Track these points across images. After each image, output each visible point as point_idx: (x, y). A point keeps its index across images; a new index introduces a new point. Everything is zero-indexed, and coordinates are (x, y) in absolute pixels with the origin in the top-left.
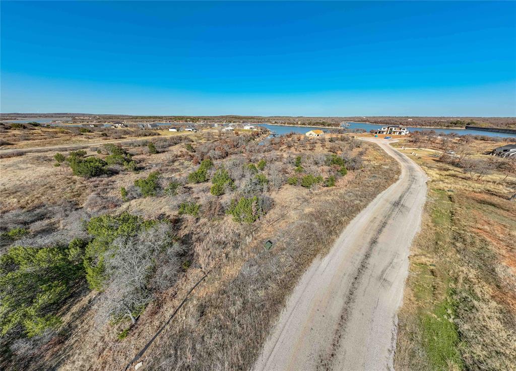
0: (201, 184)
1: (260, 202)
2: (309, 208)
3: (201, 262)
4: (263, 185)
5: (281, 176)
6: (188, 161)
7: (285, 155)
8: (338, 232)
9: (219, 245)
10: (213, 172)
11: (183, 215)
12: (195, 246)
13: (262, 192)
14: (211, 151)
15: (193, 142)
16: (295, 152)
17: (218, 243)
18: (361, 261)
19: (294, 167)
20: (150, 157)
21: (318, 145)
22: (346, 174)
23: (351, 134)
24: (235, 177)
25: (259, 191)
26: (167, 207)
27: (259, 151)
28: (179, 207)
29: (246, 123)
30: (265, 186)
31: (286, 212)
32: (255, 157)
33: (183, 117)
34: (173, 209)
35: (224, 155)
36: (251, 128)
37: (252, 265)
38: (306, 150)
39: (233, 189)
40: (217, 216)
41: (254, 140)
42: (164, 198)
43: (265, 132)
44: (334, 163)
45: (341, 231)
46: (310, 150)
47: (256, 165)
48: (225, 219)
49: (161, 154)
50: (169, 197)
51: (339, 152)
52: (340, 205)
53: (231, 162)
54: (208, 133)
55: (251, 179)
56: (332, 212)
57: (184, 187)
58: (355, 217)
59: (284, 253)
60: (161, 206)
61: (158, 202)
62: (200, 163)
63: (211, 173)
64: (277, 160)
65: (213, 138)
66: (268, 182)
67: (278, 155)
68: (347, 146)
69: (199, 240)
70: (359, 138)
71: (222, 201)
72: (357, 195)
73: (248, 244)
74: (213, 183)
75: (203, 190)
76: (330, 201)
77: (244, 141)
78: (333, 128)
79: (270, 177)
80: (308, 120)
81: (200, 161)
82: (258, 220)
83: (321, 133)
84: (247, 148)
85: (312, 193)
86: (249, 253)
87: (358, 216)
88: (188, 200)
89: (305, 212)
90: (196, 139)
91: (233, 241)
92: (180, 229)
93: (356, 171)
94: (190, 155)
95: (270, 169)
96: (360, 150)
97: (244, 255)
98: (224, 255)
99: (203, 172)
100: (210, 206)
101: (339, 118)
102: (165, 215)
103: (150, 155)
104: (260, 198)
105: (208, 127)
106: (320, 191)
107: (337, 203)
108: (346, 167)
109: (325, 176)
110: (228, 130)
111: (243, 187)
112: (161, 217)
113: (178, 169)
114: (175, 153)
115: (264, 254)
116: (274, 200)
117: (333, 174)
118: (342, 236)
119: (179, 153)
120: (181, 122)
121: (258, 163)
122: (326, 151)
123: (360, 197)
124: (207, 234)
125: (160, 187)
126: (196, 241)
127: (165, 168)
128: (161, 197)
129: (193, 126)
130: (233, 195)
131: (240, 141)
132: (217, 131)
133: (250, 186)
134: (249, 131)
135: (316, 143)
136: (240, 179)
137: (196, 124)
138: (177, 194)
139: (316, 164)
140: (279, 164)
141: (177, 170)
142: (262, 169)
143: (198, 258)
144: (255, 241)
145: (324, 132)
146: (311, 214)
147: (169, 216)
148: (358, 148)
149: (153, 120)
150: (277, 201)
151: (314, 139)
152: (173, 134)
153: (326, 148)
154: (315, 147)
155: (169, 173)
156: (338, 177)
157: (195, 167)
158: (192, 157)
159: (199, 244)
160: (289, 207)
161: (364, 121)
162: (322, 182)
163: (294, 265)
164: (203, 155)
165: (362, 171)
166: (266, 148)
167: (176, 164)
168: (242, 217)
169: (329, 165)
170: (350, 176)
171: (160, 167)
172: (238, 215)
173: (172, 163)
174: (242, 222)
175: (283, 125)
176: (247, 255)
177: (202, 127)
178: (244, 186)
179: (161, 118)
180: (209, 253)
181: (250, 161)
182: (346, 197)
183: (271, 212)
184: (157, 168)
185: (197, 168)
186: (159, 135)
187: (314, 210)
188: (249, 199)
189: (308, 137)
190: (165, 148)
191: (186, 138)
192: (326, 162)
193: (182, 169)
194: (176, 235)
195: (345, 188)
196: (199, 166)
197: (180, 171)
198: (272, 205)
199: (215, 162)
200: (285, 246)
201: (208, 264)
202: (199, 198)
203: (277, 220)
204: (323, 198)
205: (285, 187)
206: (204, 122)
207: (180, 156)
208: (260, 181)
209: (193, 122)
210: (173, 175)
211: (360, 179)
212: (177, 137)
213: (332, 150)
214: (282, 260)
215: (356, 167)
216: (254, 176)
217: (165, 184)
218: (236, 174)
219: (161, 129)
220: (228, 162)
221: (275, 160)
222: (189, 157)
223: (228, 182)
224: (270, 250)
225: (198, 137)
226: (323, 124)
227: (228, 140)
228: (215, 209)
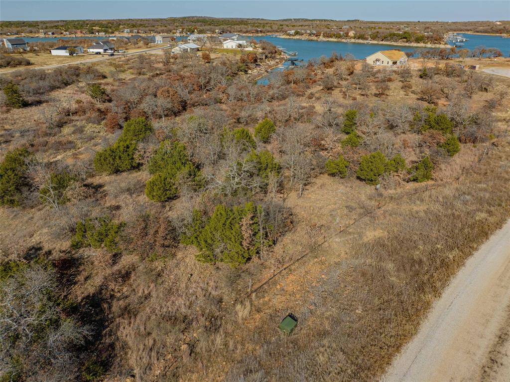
0: (124, 174)
1: (261, 217)
2: (375, 230)
3: (132, 362)
4: (267, 176)
5: (310, 156)
6: (94, 123)
7: (319, 108)
8: (438, 284)
9: (174, 324)
10: (151, 147)
11: (81, 250)
12: (118, 326)
13: (266, 193)
14: (148, 98)
15: (105, 77)
16: (341, 100)
17: (171, 319)
18: (489, 350)
19: (339, 136)
20: (9, 115)
21: (395, 86)
22: (456, 151)
23: (469, 61)
24: (203, 160)
25: (258, 190)
26: (45, 230)
27: (258, 99)
28: (73, 230)
29: (228, 34)
30: (273, 180)
31: (320, 239)
32: (249, 113)
33: (84, 21)
34: (58, 236)
35: (177, 107)
36: (240, 46)
37: (251, 371)
38: (367, 95)
39: (199, 186)
40: (161, 250)
41: (246, 72)
42: (40, 210)
43: (272, 54)
44: (431, 127)
45: (445, 283)
46: (376, 95)
47: (252, 131)
48: (180, 255)
49: (34, 108)
50: (52, 208)
51: (442, 102)
52: (443, 224)
53: (194, 125)
54: (141, 57)
55: (239, 164)
56: (426, 239)
57: (85, 185)
58: (477, 249)
59: (325, 342)
60: (31, 229)
61: (25, 219)
62: (121, 127)
63: (147, 149)
64: (300, 118)
65: (152, 69)
66: (279, 169)
67: (303, 108)
68: (460, 89)
69: (128, 312)
70: (486, 69)
71: (173, 215)
72: (480, 201)
73: (240, 321)
74: (152, 172)
75: (128, 190)
76: (422, 214)
77: (222, 75)
78: (429, 45)
79: (286, 157)
80: (371, 28)
81: (121, 122)
82: (255, 259)
83: (401, 57)
84: (232, 91)
85: (381, 195)
86: (243, 345)
87: (484, 248)
88: (94, 215)
89: (365, 240)
90: (111, 72)
91: (206, 315)
92: (75, 283)
93: (479, 145)
94: (99, 110)
95: (284, 140)
96: (489, 96)
97: (231, 347)
98: (184, 347)
99: (128, 147)
100: (143, 225)
101: (443, 24)
102: (40, 249)
103: (8, 111)
104: (261, 206)
105: (141, 43)
106: (399, 190)
107: (438, 218)
108: (456, 136)
109: (410, 157)
110: (185, 50)
111: (220, 181)
112: (33, 254)
113: (70, 142)
114: (65, 105)
115: (279, 346)
116: (294, 211)
117: (427, 152)
118: (447, 294)
119: (74, 106)
120: (79, 35)
121: (257, 126)
122: (412, 100)
123: (489, 204)
124: (146, 298)
125: (29, 185)
126: (121, 315)
127: (41, 139)
128: (32, 207)
129: (106, 42)
130: (198, 200)
131: (213, 75)
132: (160, 52)
133: (236, 180)
134: (234, 52)
135: (390, 80)
136: (214, 163)
137: (114, 37)
138: (69, 200)
139: (391, 127)
140: (305, 130)
141: (69, 146)
142: (266, 141)
143: (126, 354)
144: (257, 316)
145: (408, 55)
146: (380, 243)
147: (49, 253)
148: (485, 93)
149: (15, 30)
150: (301, 213)
151: (385, 70)
152: (61, 62)
153: (413, 92)
154: (387, 88)
155: (51, 151)
156: (439, 158)
157: (110, 135)
158: (102, 113)
159: (126, 322)
160: (329, 227)
161: (497, 32)
162: (404, 172)
163: (349, 371)
164: (128, 108)
165: (493, 144)
166: (275, 91)
167: (66, 130)
168: (218, 250)
169: (419, 132)
170: (466, 156)
171: (31, 138)
172: (210, 246)
173: (57, 129)
174: (219, 264)
175: (315, 38)
176: (239, 347)
177: (125, 43)
178: (224, 178)
179: (34, 26)
180: (151, 342)
181: (238, 121)
182: (458, 204)
183: (287, 238)
184: (24, 141)
185: (114, 138)
186: (29, 63)
187: (386, 233)
188: (235, 208)
189: (372, 68)
190: (43, 93)
191: (90, 70)
192: (411, 125)
193: (79, 142)
194: (66, 296)
195: (455, 185)
196: (119, 133)
197: (74, 147)
198: (289, 222)
199: (155, 124)
200: (328, 328)
201: (149, 367)
202: (118, 208)
203: (301, 259)
204: (405, 208)
205: (318, 181)
206: (131, 32)
207: (75, 113)
208: (261, 168)
209: (106, 32)
210: (59, 157)
211: (489, 164)
212: (70, 67)
213: (427, 97)
214: (321, 359)
215: (479, 135)
216: (246, 157)
217: (41, 178)
218: (205, 151)
219: (33, 51)
220: (185, 124)
221: (295, 119)
222: (95, 115)
223: (185, 170)
224: (293, 337)
225: (116, 66)
226: (406, 37)
227: (186, 73)
228: (157, 232)
